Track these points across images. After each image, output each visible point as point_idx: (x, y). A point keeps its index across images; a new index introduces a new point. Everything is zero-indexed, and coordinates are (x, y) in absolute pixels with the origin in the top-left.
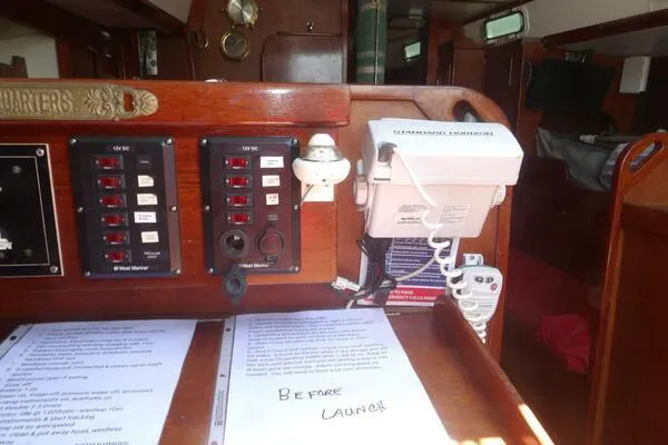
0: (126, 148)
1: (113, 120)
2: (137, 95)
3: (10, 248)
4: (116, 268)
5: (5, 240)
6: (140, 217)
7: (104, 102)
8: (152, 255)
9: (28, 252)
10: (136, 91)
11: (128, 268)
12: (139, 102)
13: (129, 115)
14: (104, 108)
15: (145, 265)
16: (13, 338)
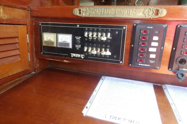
0: (151, 27)
1: (150, 18)
2: (160, 10)
3: (110, 55)
4: (139, 64)
5: (110, 52)
6: (151, 50)
7: (149, 12)
8: (152, 62)
9: (115, 56)
10: (160, 9)
11: (143, 65)
12: (160, 13)
13: (156, 17)
14: (148, 14)
15: (149, 65)
16: (102, 79)
